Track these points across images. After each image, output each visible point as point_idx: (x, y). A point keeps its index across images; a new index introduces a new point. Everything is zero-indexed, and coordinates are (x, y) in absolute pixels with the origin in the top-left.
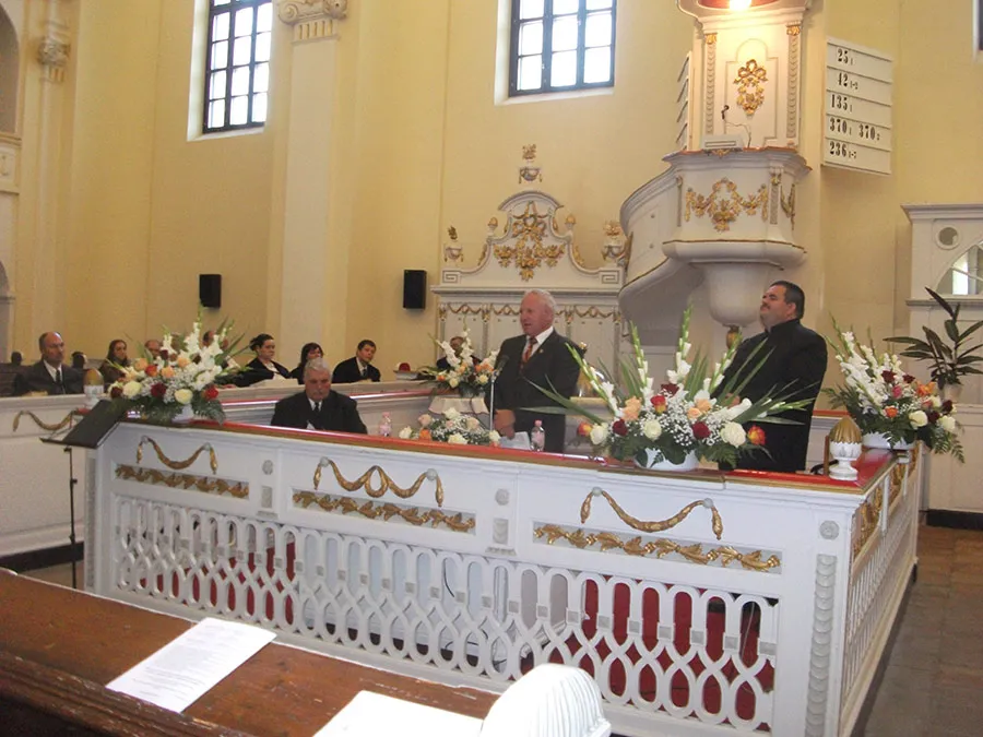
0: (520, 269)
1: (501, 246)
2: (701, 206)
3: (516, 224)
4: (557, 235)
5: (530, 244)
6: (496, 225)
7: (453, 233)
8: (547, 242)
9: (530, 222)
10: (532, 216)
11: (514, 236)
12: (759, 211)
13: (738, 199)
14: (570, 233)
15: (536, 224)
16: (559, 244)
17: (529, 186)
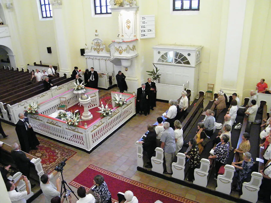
0: (97, 52)
1: (94, 47)
2: (117, 50)
3: (96, 44)
5: (98, 48)
6: (93, 44)
7: (86, 45)
8: (101, 47)
9: (98, 44)
11: (96, 46)
12: (126, 51)
13: (123, 50)
14: (104, 46)
15: (99, 44)
16: (103, 48)
17: (97, 37)
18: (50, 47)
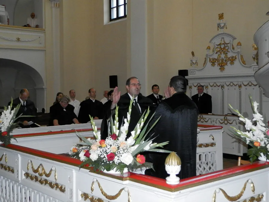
0: (219, 67)
1: (211, 57)
3: (217, 48)
4: (234, 51)
5: (223, 56)
6: (210, 49)
7: (193, 53)
8: (230, 55)
9: (222, 46)
10: (223, 44)
11: (217, 53)
14: (239, 50)
15: (224, 48)
16: (234, 55)
17: (221, 31)
18: (117, 76)
